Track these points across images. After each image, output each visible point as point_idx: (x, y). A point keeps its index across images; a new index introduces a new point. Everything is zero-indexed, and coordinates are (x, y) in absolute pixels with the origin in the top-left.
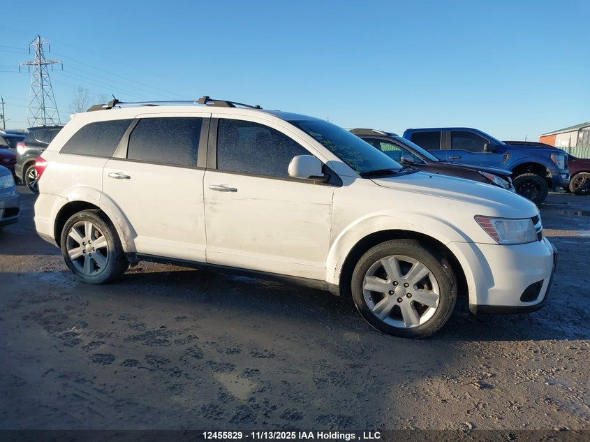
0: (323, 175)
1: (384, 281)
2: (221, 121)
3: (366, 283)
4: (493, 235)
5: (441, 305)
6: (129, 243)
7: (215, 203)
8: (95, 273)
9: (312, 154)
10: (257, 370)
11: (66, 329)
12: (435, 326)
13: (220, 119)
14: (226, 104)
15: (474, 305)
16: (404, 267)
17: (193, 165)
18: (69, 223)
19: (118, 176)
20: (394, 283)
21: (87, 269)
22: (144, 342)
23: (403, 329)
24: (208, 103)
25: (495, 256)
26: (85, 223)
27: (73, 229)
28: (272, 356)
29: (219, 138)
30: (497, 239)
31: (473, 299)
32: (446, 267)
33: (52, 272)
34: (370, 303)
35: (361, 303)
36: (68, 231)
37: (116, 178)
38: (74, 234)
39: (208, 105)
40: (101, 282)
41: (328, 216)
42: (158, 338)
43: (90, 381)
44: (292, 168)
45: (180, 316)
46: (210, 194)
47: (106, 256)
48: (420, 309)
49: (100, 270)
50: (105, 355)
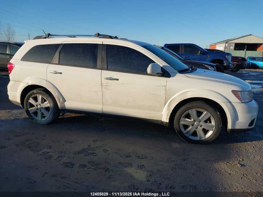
0: (162, 72)
1: (190, 120)
2: (108, 46)
3: (181, 121)
4: (239, 99)
5: (216, 129)
6: (62, 105)
7: (108, 86)
8: (43, 119)
9: (155, 62)
10: (143, 165)
11: (41, 150)
12: (213, 139)
13: (107, 45)
14: (109, 37)
15: (230, 129)
16: (199, 114)
17: (95, 67)
18: (29, 95)
19: (55, 72)
20: (194, 121)
21: (39, 117)
22: (84, 154)
23: (198, 140)
24: (99, 36)
25: (240, 108)
26: (38, 95)
27: (31, 98)
28: (146, 157)
29: (107, 54)
30: (241, 101)
31: (230, 126)
32: (219, 113)
33: (18, 119)
34: (183, 130)
35: (179, 130)
36: (28, 99)
37: (54, 73)
38: (31, 101)
39: (100, 38)
40: (46, 124)
41: (164, 91)
42: (89, 152)
43: (68, 177)
44: (149, 70)
45: (94, 139)
46: (105, 82)
47: (49, 111)
48: (205, 131)
49: (46, 118)
50: (68, 163)
